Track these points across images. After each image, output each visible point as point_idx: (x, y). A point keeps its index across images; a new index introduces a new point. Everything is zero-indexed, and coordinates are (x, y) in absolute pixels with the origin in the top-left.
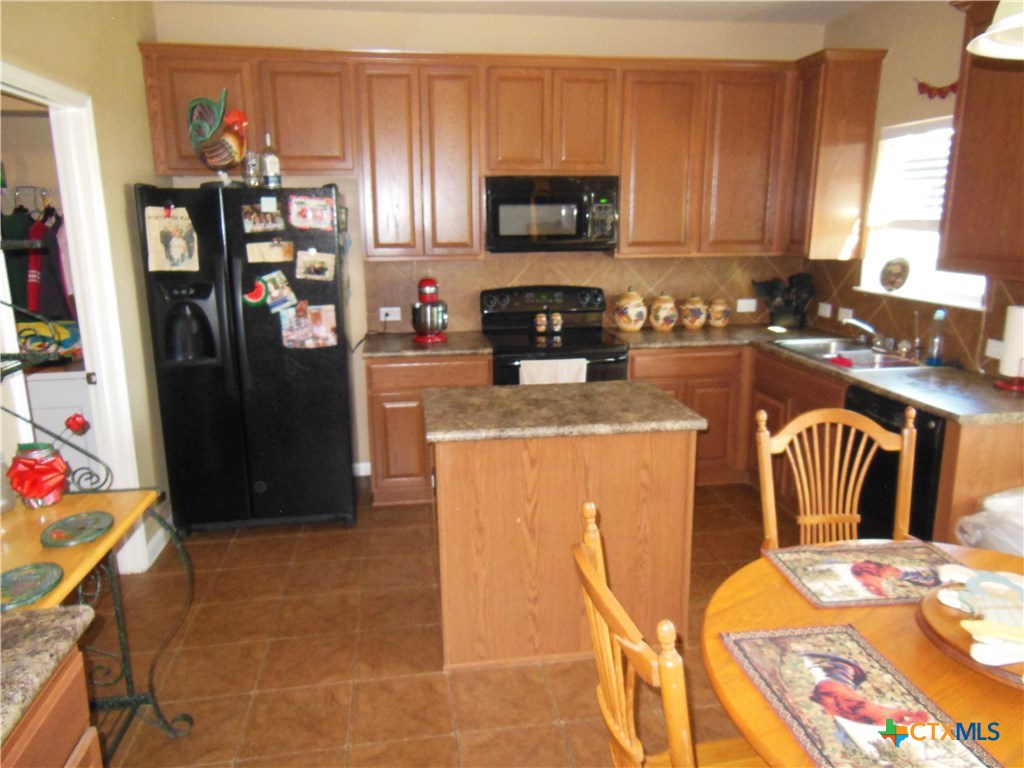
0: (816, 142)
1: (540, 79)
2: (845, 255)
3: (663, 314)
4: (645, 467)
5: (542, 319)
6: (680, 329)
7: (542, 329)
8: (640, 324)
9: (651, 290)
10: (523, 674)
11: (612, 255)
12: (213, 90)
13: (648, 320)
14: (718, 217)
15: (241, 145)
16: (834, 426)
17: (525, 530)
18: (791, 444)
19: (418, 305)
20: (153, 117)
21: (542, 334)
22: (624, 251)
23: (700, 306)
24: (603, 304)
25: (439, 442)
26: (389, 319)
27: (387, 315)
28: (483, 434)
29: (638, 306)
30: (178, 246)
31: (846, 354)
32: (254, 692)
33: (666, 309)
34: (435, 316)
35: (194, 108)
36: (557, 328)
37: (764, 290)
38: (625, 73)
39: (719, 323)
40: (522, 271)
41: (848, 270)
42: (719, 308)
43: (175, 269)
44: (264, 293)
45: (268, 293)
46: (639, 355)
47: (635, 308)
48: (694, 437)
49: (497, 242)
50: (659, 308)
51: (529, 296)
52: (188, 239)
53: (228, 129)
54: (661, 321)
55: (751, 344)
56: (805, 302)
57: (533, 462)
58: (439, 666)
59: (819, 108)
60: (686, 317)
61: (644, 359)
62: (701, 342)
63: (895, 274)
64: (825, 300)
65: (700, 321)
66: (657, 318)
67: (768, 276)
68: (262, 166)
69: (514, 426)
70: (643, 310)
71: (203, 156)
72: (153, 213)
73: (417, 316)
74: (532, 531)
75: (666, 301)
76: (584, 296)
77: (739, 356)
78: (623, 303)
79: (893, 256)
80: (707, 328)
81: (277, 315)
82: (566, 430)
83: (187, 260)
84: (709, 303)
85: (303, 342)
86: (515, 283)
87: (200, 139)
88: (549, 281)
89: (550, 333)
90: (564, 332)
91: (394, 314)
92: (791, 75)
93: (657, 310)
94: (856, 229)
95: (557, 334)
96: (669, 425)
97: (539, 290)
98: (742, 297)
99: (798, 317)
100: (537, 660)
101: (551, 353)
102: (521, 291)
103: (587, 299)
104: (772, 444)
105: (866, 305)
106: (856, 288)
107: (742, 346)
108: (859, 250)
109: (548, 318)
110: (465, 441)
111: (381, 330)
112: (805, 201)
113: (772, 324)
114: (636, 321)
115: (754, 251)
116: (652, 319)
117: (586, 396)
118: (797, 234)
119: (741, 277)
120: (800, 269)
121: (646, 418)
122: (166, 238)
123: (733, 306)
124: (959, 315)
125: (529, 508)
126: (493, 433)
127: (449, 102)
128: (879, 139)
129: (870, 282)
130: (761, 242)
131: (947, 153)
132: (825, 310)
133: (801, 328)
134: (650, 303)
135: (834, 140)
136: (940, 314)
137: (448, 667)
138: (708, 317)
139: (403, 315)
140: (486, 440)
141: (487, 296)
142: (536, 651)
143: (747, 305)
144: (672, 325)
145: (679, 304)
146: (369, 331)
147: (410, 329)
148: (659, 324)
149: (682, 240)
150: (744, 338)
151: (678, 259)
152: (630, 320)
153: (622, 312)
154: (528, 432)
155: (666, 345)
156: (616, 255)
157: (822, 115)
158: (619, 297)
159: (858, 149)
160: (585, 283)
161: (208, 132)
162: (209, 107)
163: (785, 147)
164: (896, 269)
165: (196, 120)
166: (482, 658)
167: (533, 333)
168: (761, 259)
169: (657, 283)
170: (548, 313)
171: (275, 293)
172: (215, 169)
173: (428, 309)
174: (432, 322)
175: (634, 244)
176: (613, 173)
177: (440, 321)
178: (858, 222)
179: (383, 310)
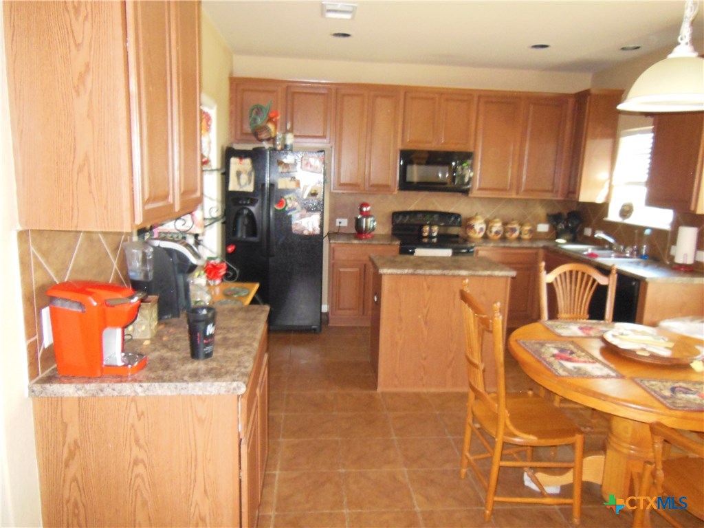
0: (584, 138)
1: (433, 99)
2: (599, 200)
3: (494, 230)
4: (484, 294)
5: (427, 228)
6: (504, 239)
7: (426, 234)
8: (482, 234)
9: (488, 216)
10: (418, 395)
11: (468, 194)
12: (264, 100)
13: (485, 234)
14: (527, 177)
15: (276, 128)
16: (577, 272)
17: (423, 323)
18: (556, 279)
19: (359, 217)
20: (231, 113)
21: (426, 237)
22: (475, 193)
23: (516, 226)
24: (460, 222)
25: (385, 274)
26: (341, 225)
27: (340, 223)
28: (406, 271)
29: (481, 224)
30: (244, 178)
31: (596, 252)
32: (286, 392)
33: (497, 226)
34: (369, 223)
35: (252, 110)
36: (435, 234)
37: (553, 219)
38: (479, 97)
39: (526, 237)
40: (417, 202)
41: (601, 209)
42: (527, 228)
43: (241, 190)
44: (284, 205)
45: (286, 205)
46: (481, 250)
47: (479, 225)
48: (509, 280)
49: (405, 185)
50: (492, 226)
51: (420, 216)
52: (249, 175)
53: (270, 120)
54: (493, 234)
55: (545, 248)
56: (577, 226)
57: (429, 287)
58: (376, 388)
59: (586, 120)
60: (507, 232)
61: (483, 251)
62: (516, 244)
63: (626, 211)
64: (588, 226)
65: (516, 234)
66: (491, 232)
67: (556, 211)
68: (284, 139)
69: (421, 269)
70: (484, 226)
71: (256, 134)
72: (234, 161)
73: (358, 223)
74: (426, 323)
75: (497, 222)
76: (450, 218)
77: (536, 254)
78: (472, 222)
79: (626, 201)
80: (519, 239)
81: (291, 216)
82: (446, 272)
83: (247, 186)
84: (521, 225)
85: (302, 232)
86: (412, 208)
87: (255, 125)
88: (431, 208)
89: (430, 237)
90: (439, 236)
91: (344, 222)
92: (571, 102)
93: (491, 228)
94: (607, 185)
95: (434, 237)
96: (497, 273)
97: (425, 213)
98: (540, 222)
99: (572, 235)
100: (424, 390)
101: (431, 245)
102: (415, 213)
103: (453, 219)
104: (547, 278)
105: (611, 228)
106: (606, 219)
107: (537, 248)
108: (608, 197)
109: (430, 228)
110: (397, 274)
111: (336, 231)
112: (577, 169)
113: (558, 238)
114: (479, 233)
115: (549, 196)
116: (488, 233)
117: (454, 261)
118: (572, 187)
119: (541, 211)
120: (574, 208)
121: (486, 269)
122: (239, 174)
123: (535, 228)
124: (658, 233)
125: (425, 311)
126: (411, 271)
127: (384, 109)
128: (619, 137)
129: (613, 216)
130: (552, 191)
131: (651, 146)
132: (588, 232)
133: (574, 241)
134: (487, 222)
135: (595, 137)
136: (647, 232)
137: (379, 390)
138: (520, 233)
139: (349, 223)
140: (407, 274)
141: (395, 215)
142: (424, 385)
143: (543, 228)
144: (499, 236)
145: (505, 224)
146: (329, 231)
147: (354, 231)
148: (492, 235)
149: (508, 188)
150: (541, 244)
151: (505, 199)
152: (475, 232)
153: (472, 227)
154: (428, 272)
155: (496, 245)
156: (470, 195)
157: (588, 124)
158: (470, 219)
159: (608, 143)
160: (451, 210)
161: (259, 122)
162: (261, 109)
163: (567, 140)
164: (627, 209)
165: (253, 115)
166: (396, 386)
167: (421, 237)
168: (551, 201)
169: (492, 212)
170: (431, 225)
171: (290, 205)
172: (261, 140)
173: (364, 219)
174: (366, 226)
175: (480, 189)
176: (471, 150)
177: (371, 226)
178: (608, 181)
179: (338, 220)
